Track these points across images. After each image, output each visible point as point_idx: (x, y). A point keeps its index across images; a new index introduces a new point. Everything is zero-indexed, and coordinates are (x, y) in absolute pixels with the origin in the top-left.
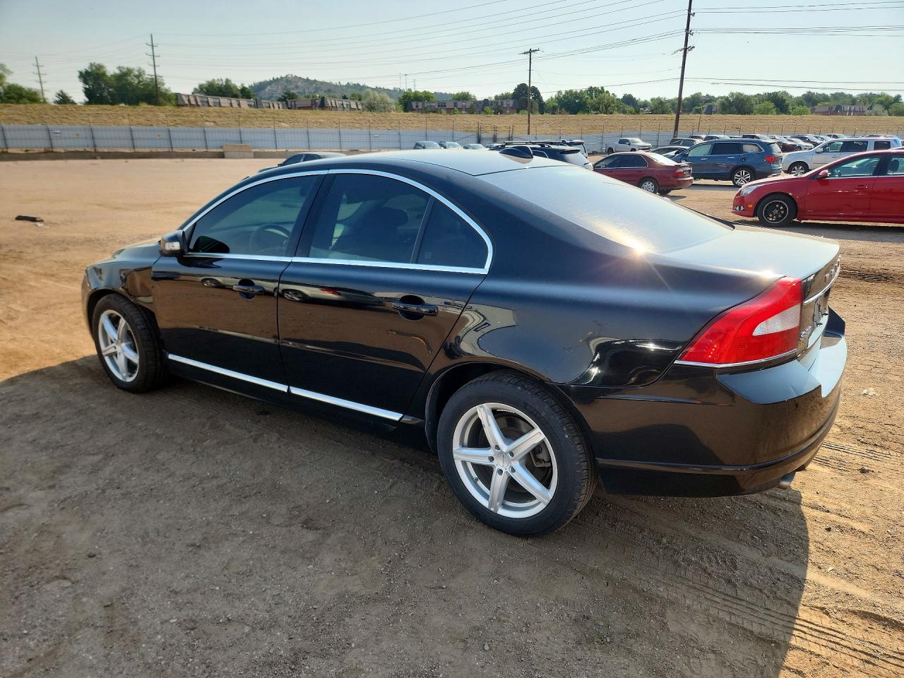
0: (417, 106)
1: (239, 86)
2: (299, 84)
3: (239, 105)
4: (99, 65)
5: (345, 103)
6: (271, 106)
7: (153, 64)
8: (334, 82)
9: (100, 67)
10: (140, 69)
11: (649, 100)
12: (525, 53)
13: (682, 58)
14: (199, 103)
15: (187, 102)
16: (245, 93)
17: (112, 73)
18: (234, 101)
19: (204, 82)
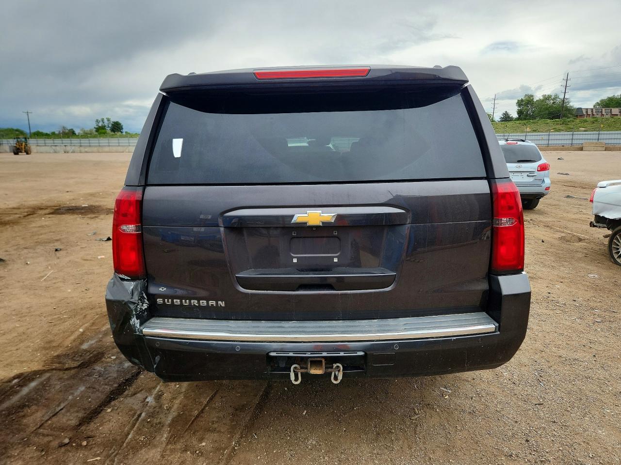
7: (564, 92)
9: (531, 96)
10: (556, 95)
14: (595, 113)
15: (585, 113)
17: (538, 99)
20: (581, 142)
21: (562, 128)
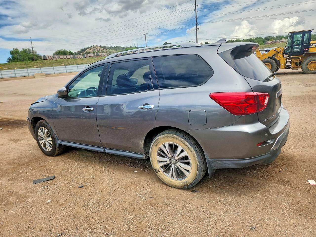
1: (68, 51)
2: (98, 48)
3: (67, 57)
4: (16, 49)
6: (78, 57)
7: (32, 47)
8: (110, 46)
9: (17, 49)
10: (29, 49)
12: (144, 35)
13: (196, 32)
14: (52, 58)
15: (48, 58)
16: (70, 54)
17: (21, 51)
18: (65, 57)
19: (57, 51)
20: (33, 74)
21: (25, 67)
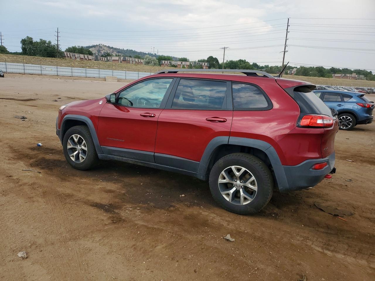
0: (165, 63)
2: (105, 48)
3: (88, 58)
4: (31, 38)
5: (133, 59)
6: (102, 59)
7: (56, 40)
8: (121, 49)
11: (264, 66)
12: (223, 48)
13: (283, 55)
14: (71, 56)
15: (66, 55)
17: (36, 41)
18: (86, 56)
20: (104, 76)
